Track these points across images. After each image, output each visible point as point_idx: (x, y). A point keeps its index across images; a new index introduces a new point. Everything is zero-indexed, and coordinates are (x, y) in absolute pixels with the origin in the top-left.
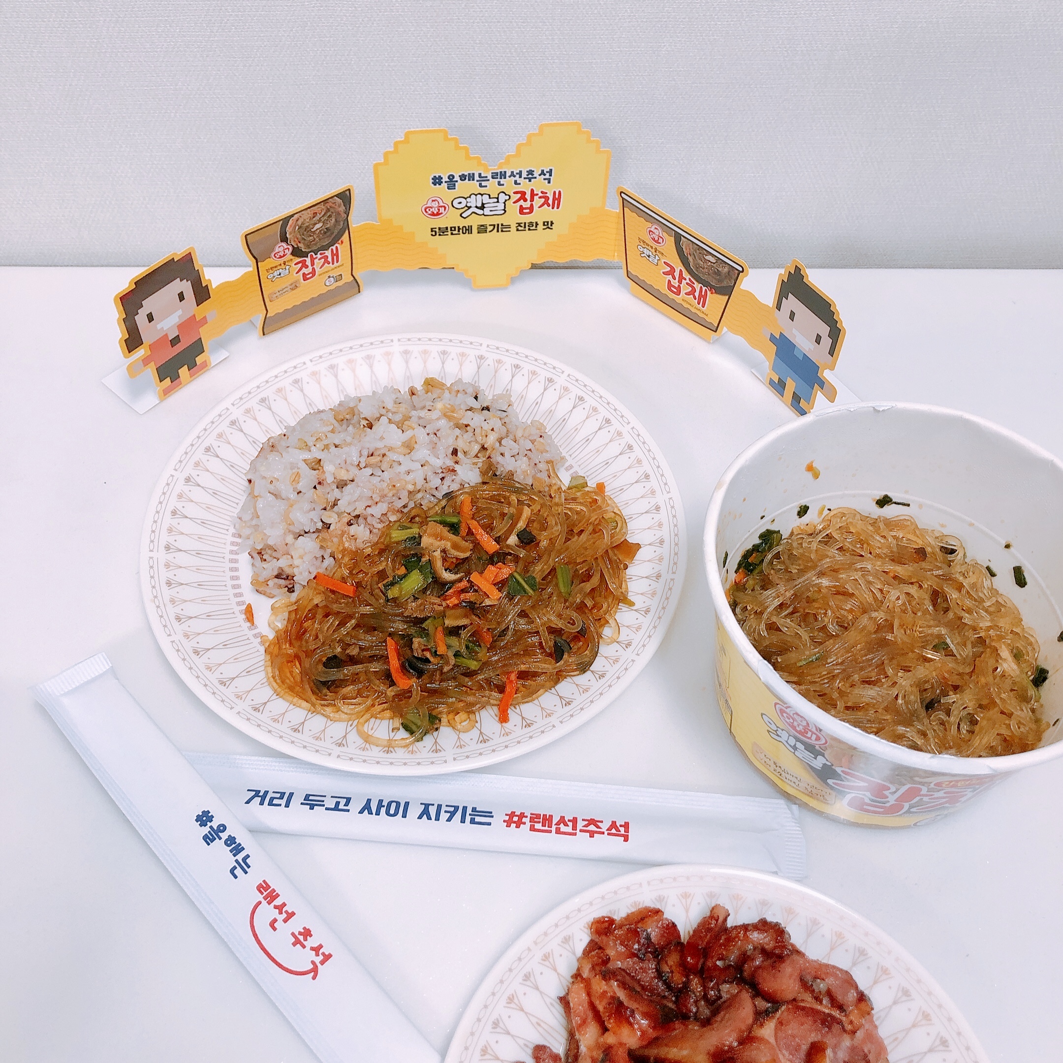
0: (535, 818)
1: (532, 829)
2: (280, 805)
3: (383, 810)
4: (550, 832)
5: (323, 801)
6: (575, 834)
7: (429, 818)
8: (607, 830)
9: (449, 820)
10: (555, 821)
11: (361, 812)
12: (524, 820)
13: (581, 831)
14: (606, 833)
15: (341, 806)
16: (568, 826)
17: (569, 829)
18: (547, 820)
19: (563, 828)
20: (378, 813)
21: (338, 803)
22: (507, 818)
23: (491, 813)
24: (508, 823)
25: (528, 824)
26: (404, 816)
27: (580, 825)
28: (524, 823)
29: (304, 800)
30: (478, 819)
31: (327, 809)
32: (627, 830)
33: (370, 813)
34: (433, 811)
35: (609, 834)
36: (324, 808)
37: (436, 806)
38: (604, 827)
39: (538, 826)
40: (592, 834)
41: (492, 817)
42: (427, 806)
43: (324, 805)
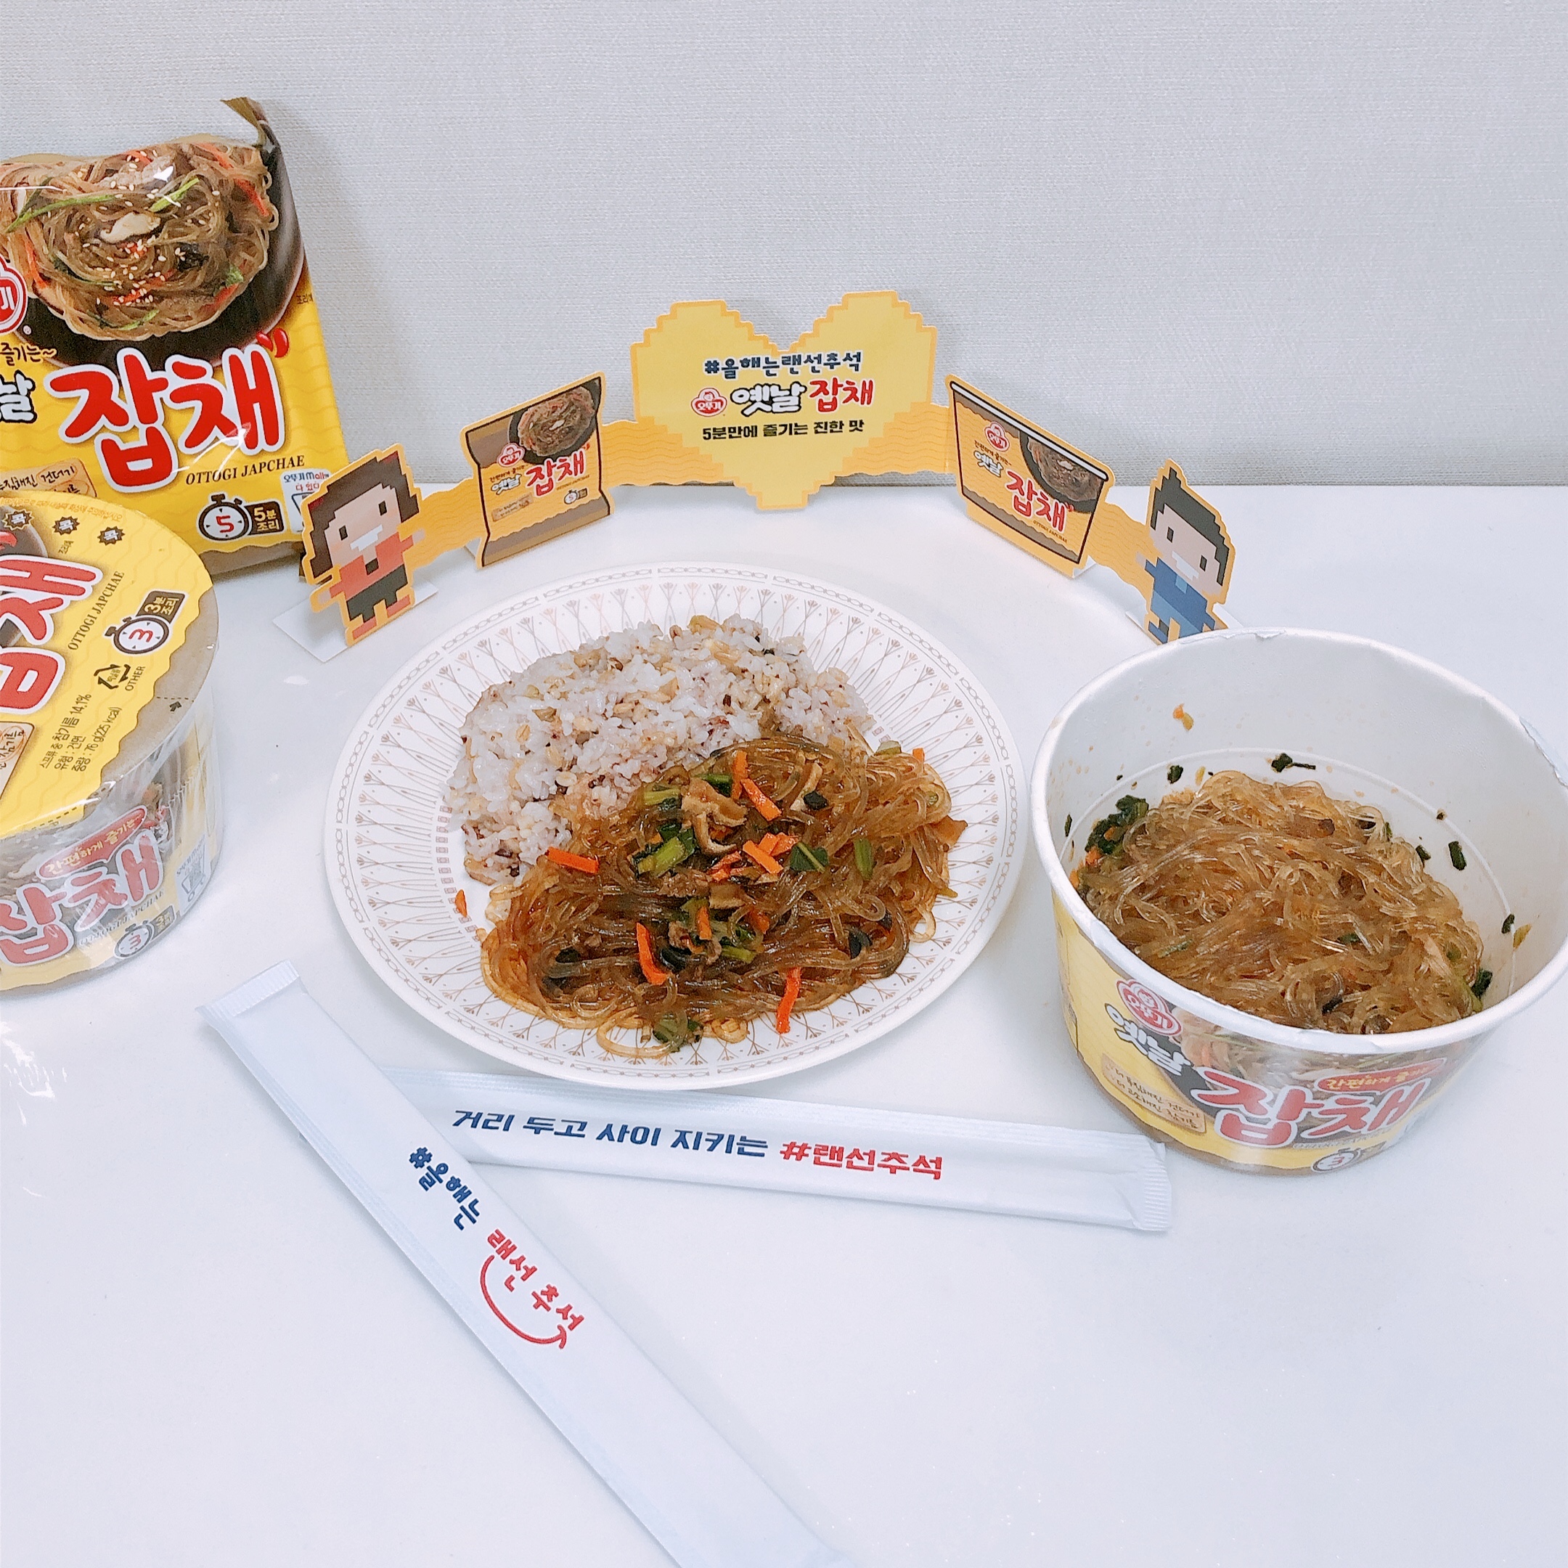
0: (820, 1150)
1: (817, 1162)
2: (497, 1128)
3: (627, 1137)
4: (839, 1166)
5: (552, 1125)
6: (872, 1170)
7: (686, 1146)
8: (914, 1165)
9: (711, 1149)
10: (846, 1154)
11: (600, 1138)
12: (806, 1151)
13: (879, 1166)
14: (912, 1169)
15: (574, 1131)
16: (862, 1159)
17: (865, 1163)
18: (836, 1153)
19: (856, 1162)
20: (621, 1140)
21: (570, 1128)
22: (785, 1149)
23: (765, 1142)
24: (786, 1156)
25: (812, 1157)
26: (654, 1143)
27: (879, 1159)
28: (807, 1155)
29: (528, 1123)
30: (747, 1149)
31: (556, 1133)
32: (939, 1167)
33: (611, 1139)
34: (690, 1139)
35: (915, 1170)
36: (553, 1132)
37: (694, 1135)
38: (909, 1162)
39: (825, 1159)
40: (893, 1170)
41: (766, 1147)
42: (683, 1134)
43: (552, 1130)
